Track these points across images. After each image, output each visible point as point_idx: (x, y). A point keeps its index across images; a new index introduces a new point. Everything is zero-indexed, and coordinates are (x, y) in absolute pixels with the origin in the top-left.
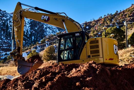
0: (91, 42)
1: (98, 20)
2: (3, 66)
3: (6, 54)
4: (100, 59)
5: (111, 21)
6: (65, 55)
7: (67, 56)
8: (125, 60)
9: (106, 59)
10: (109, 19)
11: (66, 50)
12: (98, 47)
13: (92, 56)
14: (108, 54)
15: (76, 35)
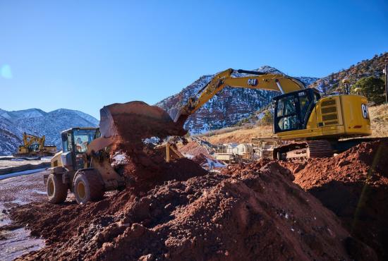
0: (324, 103)
1: (349, 70)
2: (239, 129)
3: (243, 116)
4: (339, 127)
5: (368, 68)
6: (285, 123)
7: (289, 125)
8: (384, 119)
9: (350, 128)
10: (364, 67)
11: (286, 116)
12: (334, 109)
13: (326, 124)
14: (352, 118)
15: (300, 94)
